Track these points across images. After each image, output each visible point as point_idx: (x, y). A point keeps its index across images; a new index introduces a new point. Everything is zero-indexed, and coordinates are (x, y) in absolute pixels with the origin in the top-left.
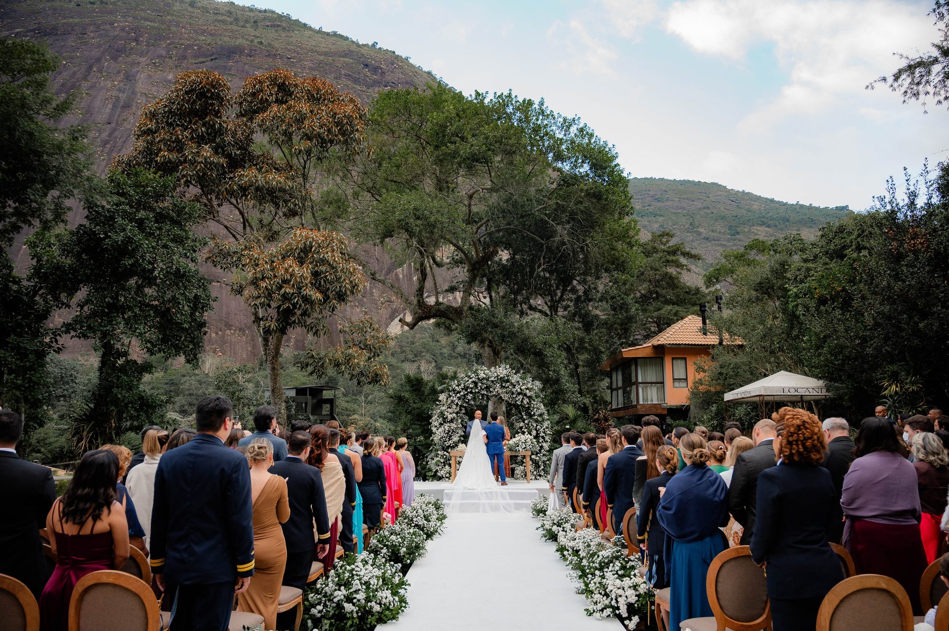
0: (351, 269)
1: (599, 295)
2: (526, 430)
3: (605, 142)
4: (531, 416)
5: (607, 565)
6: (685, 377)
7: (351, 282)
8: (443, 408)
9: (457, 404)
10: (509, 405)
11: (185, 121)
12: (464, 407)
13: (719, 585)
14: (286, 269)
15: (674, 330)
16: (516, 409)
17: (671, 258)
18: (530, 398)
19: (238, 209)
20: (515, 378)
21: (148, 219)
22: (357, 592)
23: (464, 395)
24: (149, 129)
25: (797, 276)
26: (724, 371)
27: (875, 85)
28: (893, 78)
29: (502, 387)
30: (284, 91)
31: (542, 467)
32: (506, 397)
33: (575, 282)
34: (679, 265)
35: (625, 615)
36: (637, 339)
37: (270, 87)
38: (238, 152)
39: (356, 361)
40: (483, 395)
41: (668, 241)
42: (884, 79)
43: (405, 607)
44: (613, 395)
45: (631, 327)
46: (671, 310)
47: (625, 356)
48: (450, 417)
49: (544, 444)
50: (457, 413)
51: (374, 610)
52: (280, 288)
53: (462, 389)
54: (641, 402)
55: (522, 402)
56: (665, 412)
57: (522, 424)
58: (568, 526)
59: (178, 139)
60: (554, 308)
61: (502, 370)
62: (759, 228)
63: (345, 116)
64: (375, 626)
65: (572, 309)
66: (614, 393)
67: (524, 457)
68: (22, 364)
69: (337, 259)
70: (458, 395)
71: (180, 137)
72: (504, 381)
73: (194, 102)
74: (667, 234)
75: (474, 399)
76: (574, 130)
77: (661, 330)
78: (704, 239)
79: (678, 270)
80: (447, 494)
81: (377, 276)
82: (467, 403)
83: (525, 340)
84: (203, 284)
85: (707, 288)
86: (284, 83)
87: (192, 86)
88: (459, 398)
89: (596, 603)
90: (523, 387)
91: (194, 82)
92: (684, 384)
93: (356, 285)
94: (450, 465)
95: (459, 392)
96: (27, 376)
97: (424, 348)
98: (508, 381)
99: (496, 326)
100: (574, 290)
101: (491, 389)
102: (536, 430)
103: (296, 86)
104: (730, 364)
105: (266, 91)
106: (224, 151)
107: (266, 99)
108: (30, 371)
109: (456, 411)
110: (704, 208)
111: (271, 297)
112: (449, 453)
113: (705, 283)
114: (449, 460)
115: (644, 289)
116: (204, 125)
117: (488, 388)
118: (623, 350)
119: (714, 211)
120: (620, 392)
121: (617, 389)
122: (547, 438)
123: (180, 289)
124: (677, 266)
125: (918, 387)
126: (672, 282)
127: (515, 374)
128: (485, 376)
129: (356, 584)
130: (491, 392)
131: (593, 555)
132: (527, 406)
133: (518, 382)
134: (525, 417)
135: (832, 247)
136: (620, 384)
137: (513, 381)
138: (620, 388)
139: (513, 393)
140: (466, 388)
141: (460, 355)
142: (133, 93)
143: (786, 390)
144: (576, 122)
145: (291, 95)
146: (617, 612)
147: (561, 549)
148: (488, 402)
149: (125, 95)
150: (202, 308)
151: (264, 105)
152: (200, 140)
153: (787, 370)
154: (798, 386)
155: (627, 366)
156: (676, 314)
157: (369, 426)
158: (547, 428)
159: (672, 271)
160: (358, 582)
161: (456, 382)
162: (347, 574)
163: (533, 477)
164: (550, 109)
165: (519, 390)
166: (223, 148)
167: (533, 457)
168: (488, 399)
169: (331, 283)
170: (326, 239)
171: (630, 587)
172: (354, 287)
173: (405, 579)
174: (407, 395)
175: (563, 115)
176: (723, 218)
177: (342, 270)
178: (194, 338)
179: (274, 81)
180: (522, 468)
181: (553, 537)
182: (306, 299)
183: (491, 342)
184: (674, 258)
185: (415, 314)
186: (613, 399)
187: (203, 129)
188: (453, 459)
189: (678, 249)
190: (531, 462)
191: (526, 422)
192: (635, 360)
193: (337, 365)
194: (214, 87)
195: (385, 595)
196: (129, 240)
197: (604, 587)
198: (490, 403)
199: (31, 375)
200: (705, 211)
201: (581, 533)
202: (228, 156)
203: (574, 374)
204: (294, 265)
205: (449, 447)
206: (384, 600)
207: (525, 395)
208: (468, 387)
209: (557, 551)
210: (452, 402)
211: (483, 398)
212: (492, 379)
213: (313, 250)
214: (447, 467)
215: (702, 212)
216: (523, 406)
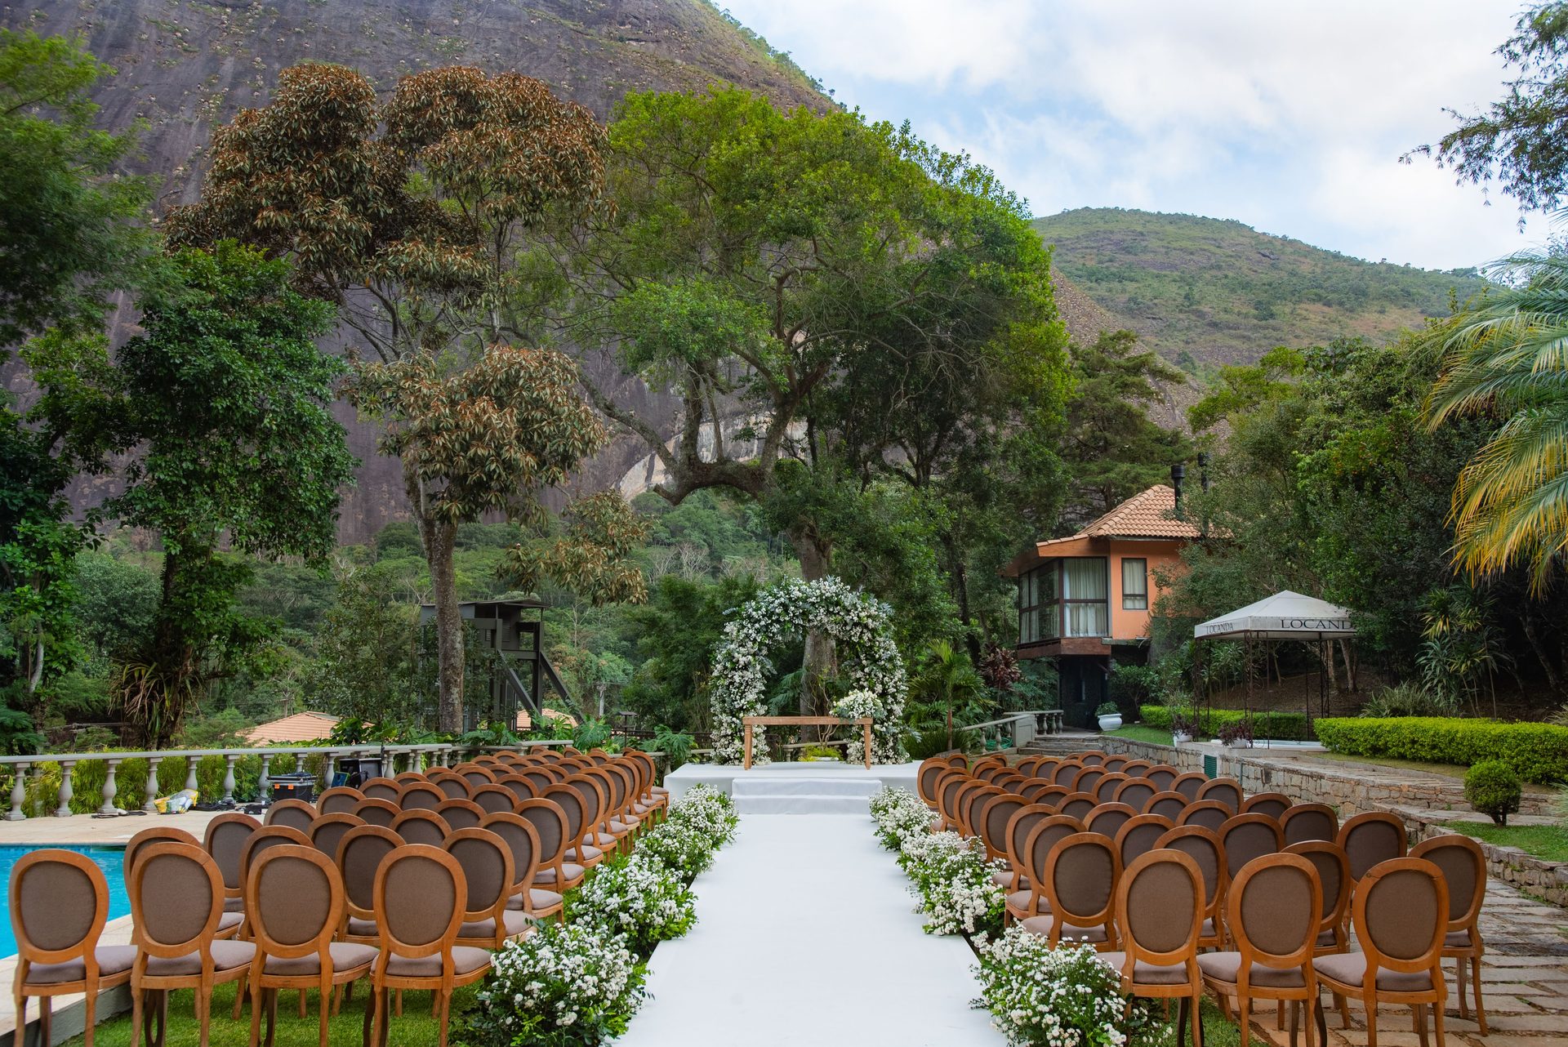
0: (583, 416)
1: (1001, 449)
2: (865, 684)
3: (1012, 195)
4: (875, 661)
5: (955, 872)
6: (1142, 592)
7: (583, 436)
8: (733, 646)
9: (755, 641)
10: (840, 642)
11: (301, 156)
12: (766, 645)
13: (1058, 875)
14: (477, 415)
15: (1127, 511)
16: (850, 649)
17: (1130, 379)
18: (873, 631)
19: (381, 297)
20: (849, 599)
21: (248, 330)
22: (633, 900)
23: (767, 626)
24: (241, 170)
25: (1312, 437)
26: (1198, 587)
27: (1412, 156)
28: (1440, 147)
29: (829, 613)
30: (469, 103)
31: (891, 744)
32: (834, 630)
33: (960, 424)
34: (1145, 392)
35: (971, 929)
36: (1070, 520)
37: (445, 99)
38: (390, 211)
39: (589, 565)
40: (796, 626)
41: (1126, 349)
42: (1427, 149)
43: (693, 922)
44: (1024, 618)
45: (1055, 501)
46: (1128, 472)
47: (1041, 554)
48: (742, 660)
49: (895, 707)
50: (754, 655)
51: (656, 923)
52: (466, 447)
53: (764, 616)
54: (1068, 634)
55: (860, 638)
56: (1108, 652)
57: (859, 674)
58: (917, 829)
59: (291, 187)
60: (923, 465)
61: (829, 586)
62: (1311, 307)
63: (573, 153)
64: (658, 941)
65: (954, 469)
66: (1025, 616)
67: (862, 727)
68: (41, 568)
69: (559, 400)
70: (757, 625)
71: (294, 184)
72: (832, 603)
73: (316, 124)
74: (1126, 337)
75: (782, 632)
76: (959, 173)
77: (1110, 507)
78: (1209, 325)
79: (1144, 400)
80: (737, 785)
81: (616, 410)
82: (770, 638)
83: (869, 530)
84: (337, 436)
85: (1194, 431)
86: (468, 93)
87: (313, 97)
88: (758, 631)
89: (937, 917)
90: (863, 614)
91: (314, 89)
92: (1139, 604)
93: (590, 441)
94: (742, 739)
95: (758, 621)
96: (51, 588)
97: (689, 520)
98: (837, 604)
99: (820, 503)
100: (960, 438)
101: (811, 617)
102: (882, 683)
103: (488, 96)
104: (1209, 575)
105: (438, 105)
106: (366, 209)
107: (438, 119)
108: (55, 580)
109: (752, 651)
110: (1212, 267)
111: (452, 462)
112: (741, 720)
113: (1191, 422)
114: (740, 731)
115: (1084, 433)
116: (332, 164)
117: (805, 614)
118: (1038, 544)
119: (1231, 274)
120: (1035, 616)
121: (1030, 609)
122: (900, 697)
123: (302, 448)
124: (1141, 395)
125: (1476, 625)
126: (1130, 421)
127: (850, 591)
128: (800, 595)
129: (633, 892)
130: (809, 621)
131: (940, 862)
132: (868, 644)
133: (855, 605)
134: (864, 662)
135: (1371, 389)
136: (1034, 602)
137: (847, 604)
138: (1035, 608)
139: (846, 624)
140: (769, 614)
141: (756, 535)
142: (131, 19)
143: (1287, 623)
144: (963, 162)
145: (479, 112)
146: (962, 927)
147: (904, 860)
148: (804, 637)
149: (116, 23)
150: (336, 478)
151: (435, 131)
152: (327, 191)
153: (1293, 590)
154: (1308, 616)
155: (1046, 570)
156: (1135, 479)
157: (587, 665)
158: (900, 680)
159: (1133, 403)
160: (634, 888)
161: (753, 604)
162: (620, 879)
163: (877, 760)
164: (918, 139)
165: (856, 619)
166: (364, 204)
167: (877, 727)
168: (805, 632)
169: (549, 438)
170: (541, 363)
171: (980, 897)
172: (587, 444)
173: (689, 890)
174: (667, 616)
175: (942, 150)
176: (1246, 286)
177: (568, 418)
178: (322, 527)
179: (451, 87)
180: (858, 744)
181: (895, 844)
182: (510, 466)
183: (812, 530)
184: (1136, 379)
185: (682, 478)
186: (1023, 626)
187: (332, 172)
188: (747, 730)
189: (1143, 364)
190: (872, 736)
191: (866, 670)
192: (1060, 561)
193: (559, 572)
194: (349, 99)
195: (669, 905)
196: (222, 369)
197: (947, 896)
198: (809, 641)
199: (57, 586)
200: (1214, 272)
201: (933, 838)
202: (374, 217)
203: (957, 583)
204: (491, 410)
205: (741, 709)
206: (668, 911)
207: (866, 626)
208: (773, 613)
209: (899, 861)
210: (747, 636)
211: (797, 632)
212: (813, 600)
213: (521, 383)
214: (736, 741)
215: (1207, 276)
216: (863, 646)
